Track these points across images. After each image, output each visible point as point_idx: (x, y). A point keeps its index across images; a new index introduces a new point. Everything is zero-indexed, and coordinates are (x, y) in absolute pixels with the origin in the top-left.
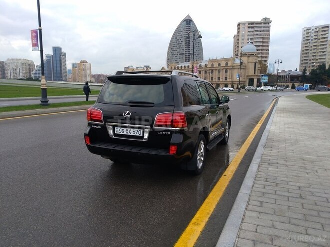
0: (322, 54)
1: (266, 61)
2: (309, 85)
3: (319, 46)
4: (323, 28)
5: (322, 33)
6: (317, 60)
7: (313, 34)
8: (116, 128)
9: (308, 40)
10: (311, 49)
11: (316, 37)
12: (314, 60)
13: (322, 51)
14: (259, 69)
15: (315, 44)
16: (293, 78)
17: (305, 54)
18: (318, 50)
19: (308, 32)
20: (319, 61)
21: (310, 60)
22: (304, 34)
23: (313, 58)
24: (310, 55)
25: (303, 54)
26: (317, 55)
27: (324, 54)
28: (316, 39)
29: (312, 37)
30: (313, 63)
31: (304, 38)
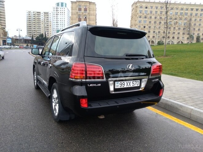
0: (38, 28)
1: (4, 28)
2: (36, 45)
3: (36, 23)
4: (38, 13)
5: (37, 16)
6: (36, 31)
7: (32, 15)
8: (116, 83)
9: (30, 18)
10: (32, 24)
11: (34, 18)
12: (34, 31)
13: (38, 26)
14: (2, 33)
15: (34, 22)
16: (26, 41)
17: (29, 27)
18: (36, 25)
19: (29, 13)
20: (37, 32)
21: (33, 31)
22: (27, 15)
23: (34, 29)
24: (32, 28)
25: (28, 27)
26: (36, 28)
27: (40, 28)
28: (34, 19)
29: (32, 17)
30: (34, 33)
31: (27, 17)
